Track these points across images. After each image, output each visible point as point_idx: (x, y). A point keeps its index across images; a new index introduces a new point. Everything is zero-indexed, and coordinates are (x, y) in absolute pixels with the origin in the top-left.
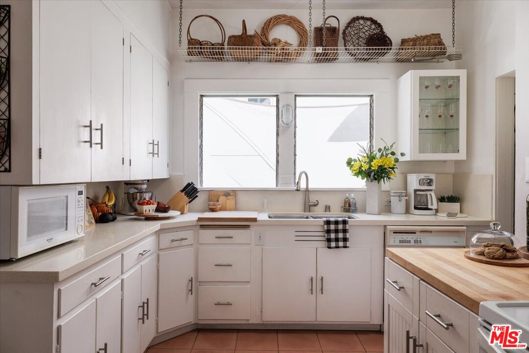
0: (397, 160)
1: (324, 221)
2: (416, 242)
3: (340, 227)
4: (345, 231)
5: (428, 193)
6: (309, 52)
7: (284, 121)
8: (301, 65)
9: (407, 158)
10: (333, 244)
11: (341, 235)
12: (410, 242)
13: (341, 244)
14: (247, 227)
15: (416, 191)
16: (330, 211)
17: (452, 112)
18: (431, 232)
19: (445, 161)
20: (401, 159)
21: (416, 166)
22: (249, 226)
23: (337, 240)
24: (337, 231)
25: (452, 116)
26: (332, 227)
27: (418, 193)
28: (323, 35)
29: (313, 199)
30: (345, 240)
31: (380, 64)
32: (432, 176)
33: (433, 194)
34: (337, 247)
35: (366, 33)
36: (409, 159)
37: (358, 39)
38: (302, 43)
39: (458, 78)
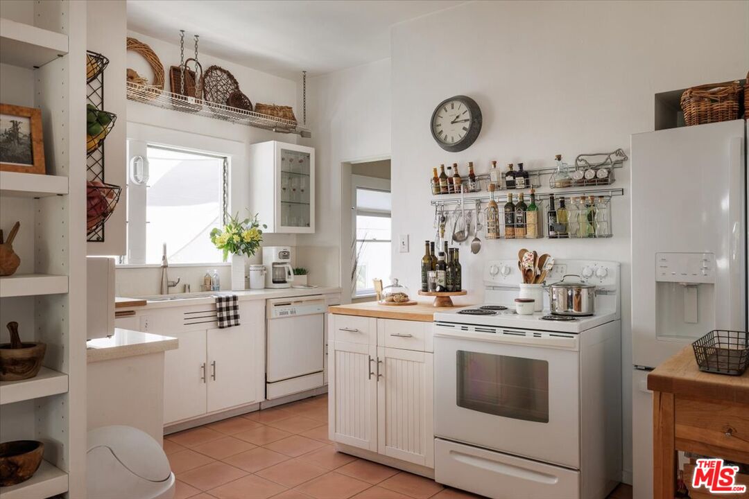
0: (260, 232)
1: (216, 299)
2: (292, 312)
3: (231, 304)
4: (235, 308)
5: (285, 266)
6: (165, 96)
7: (139, 177)
8: (151, 107)
9: (270, 230)
10: (226, 323)
11: (232, 313)
12: (287, 313)
13: (233, 322)
14: (131, 313)
15: (274, 264)
16: (189, 292)
17: (302, 187)
18: (301, 302)
19: (289, 234)
20: (264, 231)
21: (274, 239)
22: (133, 311)
23: (229, 318)
24: (228, 309)
25: (302, 191)
26: (224, 304)
27: (276, 266)
28: (180, 81)
29: (172, 277)
30: (236, 317)
31: (236, 124)
32: (289, 249)
33: (290, 266)
34: (230, 326)
35: (224, 87)
36: (272, 231)
37: (216, 92)
38: (157, 81)
39: (308, 156)
